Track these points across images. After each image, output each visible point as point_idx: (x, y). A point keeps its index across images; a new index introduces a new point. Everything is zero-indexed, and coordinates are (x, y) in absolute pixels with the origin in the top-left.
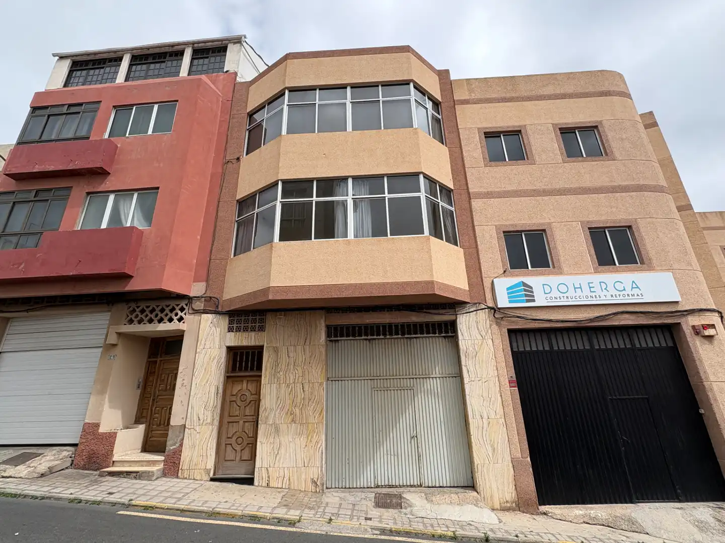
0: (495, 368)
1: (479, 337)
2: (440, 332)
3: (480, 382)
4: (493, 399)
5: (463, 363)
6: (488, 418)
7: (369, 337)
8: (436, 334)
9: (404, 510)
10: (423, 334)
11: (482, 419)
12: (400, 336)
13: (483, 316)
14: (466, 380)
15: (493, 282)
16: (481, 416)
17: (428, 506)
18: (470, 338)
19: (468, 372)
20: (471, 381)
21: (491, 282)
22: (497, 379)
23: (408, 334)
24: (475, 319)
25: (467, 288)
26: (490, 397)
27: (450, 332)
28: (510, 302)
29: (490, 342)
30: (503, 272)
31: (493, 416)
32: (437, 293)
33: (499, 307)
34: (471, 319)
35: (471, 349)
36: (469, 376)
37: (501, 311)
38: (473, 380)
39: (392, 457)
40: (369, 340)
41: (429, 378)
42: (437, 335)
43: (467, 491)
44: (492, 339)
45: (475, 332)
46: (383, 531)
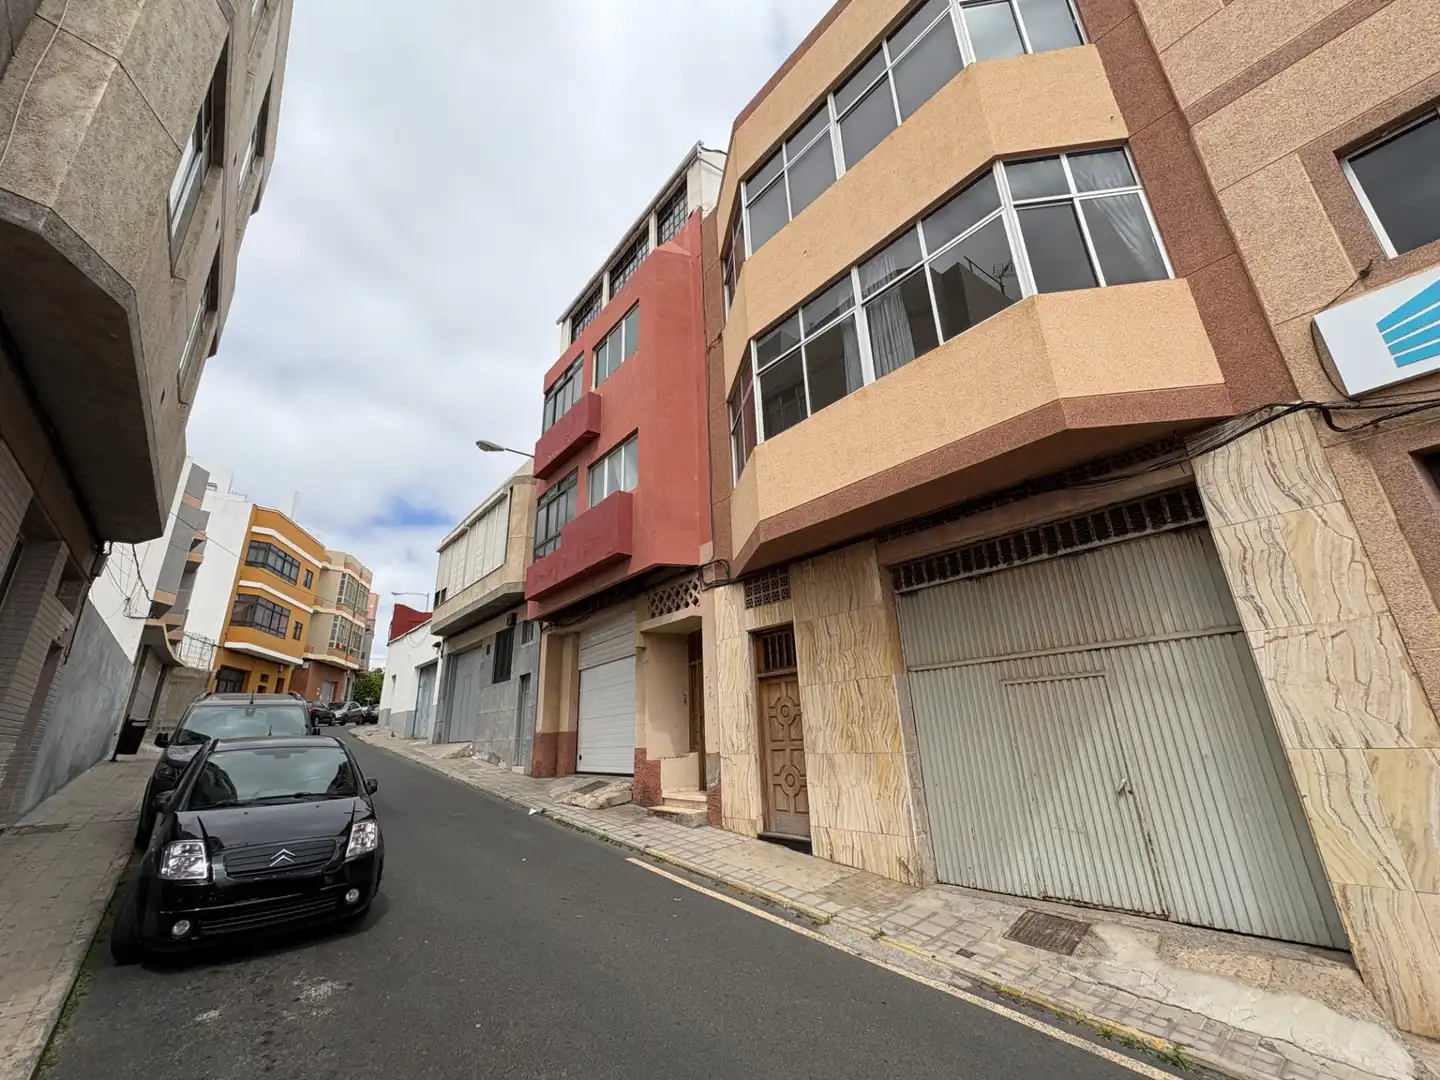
0: (1371, 589)
1: (1287, 506)
2: (1158, 521)
3: (1314, 639)
4: (1377, 683)
5: (1237, 590)
6: (1368, 746)
7: (976, 572)
8: (1144, 528)
10: (1109, 536)
11: (1339, 747)
12: (1045, 556)
13: (1294, 436)
14: (1256, 636)
15: (1313, 326)
16: (1334, 740)
18: (1251, 516)
19: (1260, 613)
20: (1276, 638)
21: (1306, 329)
22: (1386, 622)
23: (1065, 547)
24: (1261, 457)
25: (1218, 378)
26: (1363, 678)
27: (1189, 514)
28: (1401, 363)
29: (1337, 513)
30: (1355, 276)
31: (1386, 737)
32: (1069, 427)
33: (1352, 392)
34: (1246, 464)
35: (1259, 545)
36: (1265, 624)
37: (1365, 403)
38: (1282, 633)
39: (1074, 836)
40: (978, 578)
41: (1146, 644)
42: (1149, 531)
44: (1343, 502)
45: (1269, 497)
46: (979, 986)
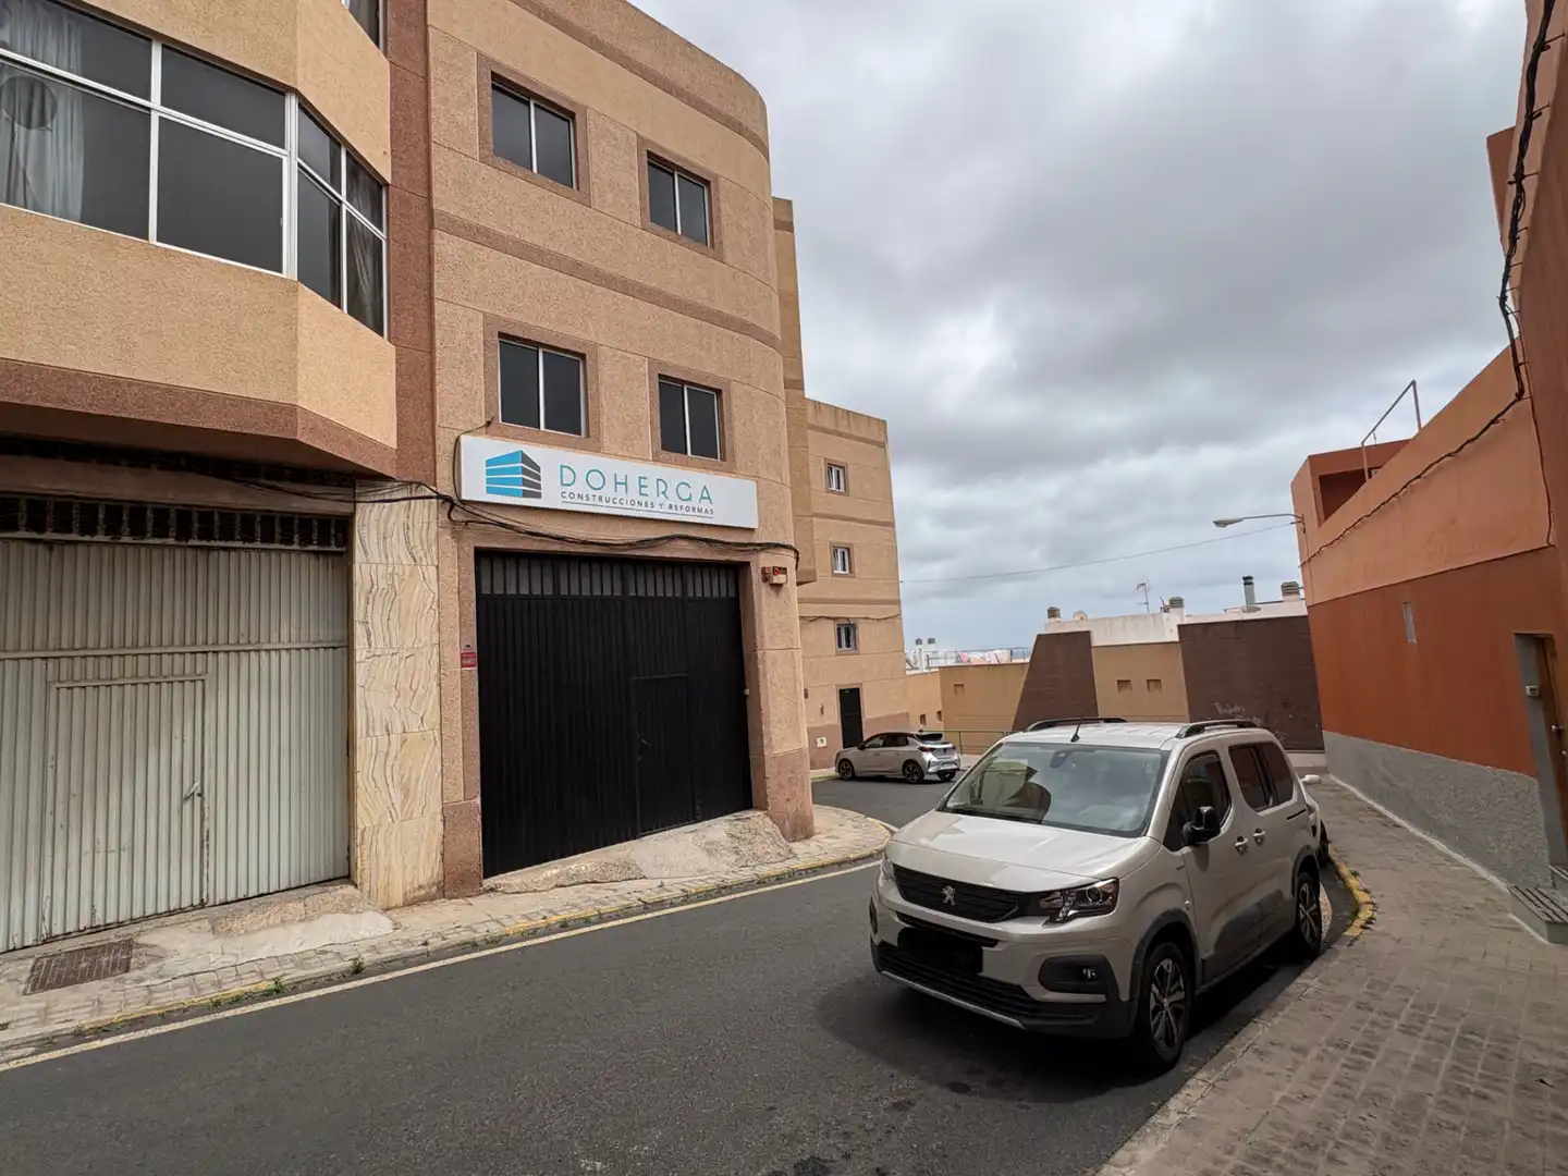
0: (435, 629)
1: (407, 560)
2: (306, 540)
3: (396, 657)
4: (421, 692)
5: (358, 614)
6: (404, 732)
7: (49, 535)
8: (292, 543)
9: (135, 974)
10: (253, 541)
11: (389, 735)
12: (171, 541)
13: (425, 514)
14: (360, 653)
15: (458, 440)
16: (387, 730)
17: (215, 944)
18: (384, 561)
19: (369, 635)
20: (374, 655)
21: (453, 441)
22: (435, 651)
23: (200, 538)
24: (403, 518)
25: (392, 443)
26: (414, 687)
27: (333, 542)
28: (489, 491)
29: (432, 570)
30: (484, 423)
31: (414, 726)
32: (299, 438)
33: (464, 497)
34: (393, 519)
35: (382, 585)
36: (370, 645)
37: (468, 508)
38: (378, 653)
42: (295, 547)
43: (331, 888)
44: (437, 567)
45: (399, 550)
